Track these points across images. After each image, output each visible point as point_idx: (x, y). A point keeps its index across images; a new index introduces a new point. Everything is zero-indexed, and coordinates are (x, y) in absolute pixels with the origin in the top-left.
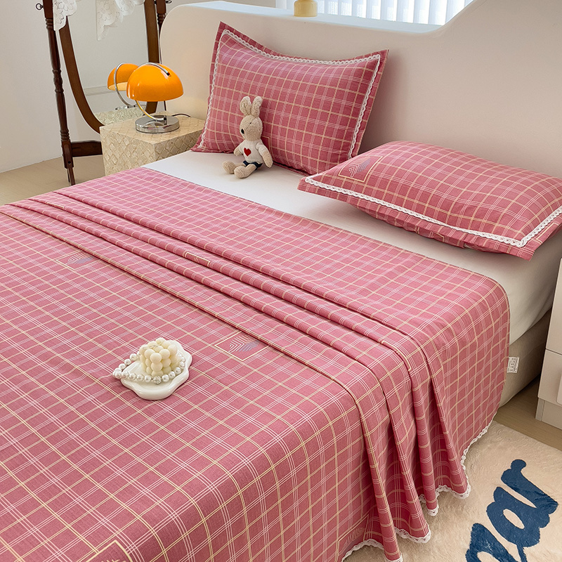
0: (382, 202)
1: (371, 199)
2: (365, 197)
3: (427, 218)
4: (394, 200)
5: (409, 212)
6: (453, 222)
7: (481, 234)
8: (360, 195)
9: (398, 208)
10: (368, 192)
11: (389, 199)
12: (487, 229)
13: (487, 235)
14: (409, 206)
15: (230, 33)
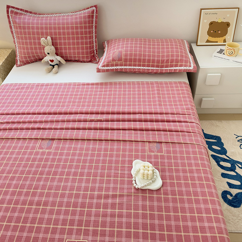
0: (132, 67)
1: (128, 67)
2: (125, 67)
3: (152, 68)
4: (137, 65)
5: (145, 68)
6: (162, 67)
7: (174, 68)
8: (123, 67)
9: (140, 67)
10: (125, 65)
11: (135, 65)
12: (176, 66)
13: (177, 68)
14: (144, 66)
15: (13, 9)
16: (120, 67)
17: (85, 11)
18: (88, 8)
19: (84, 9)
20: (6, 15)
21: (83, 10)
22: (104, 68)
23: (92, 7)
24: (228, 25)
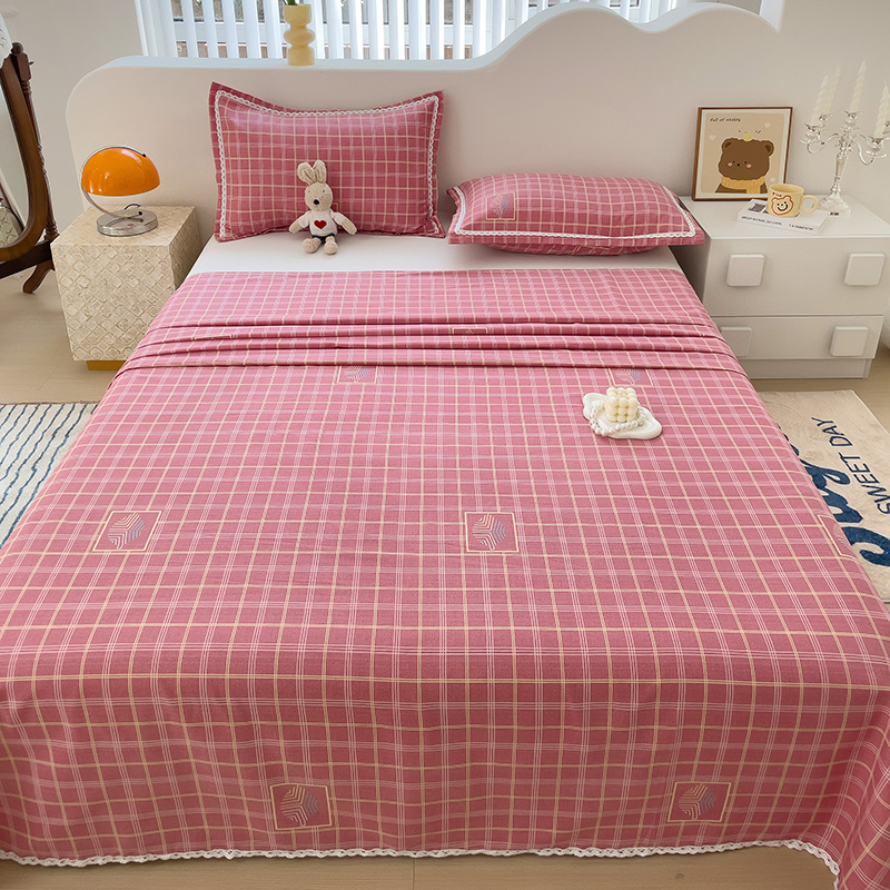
0: (540, 234)
1: (528, 233)
2: (522, 233)
5: (571, 235)
7: (648, 236)
8: (515, 233)
9: (558, 234)
10: (522, 228)
11: (546, 229)
12: (652, 230)
13: (655, 235)
14: (569, 230)
15: (226, 94)
16: (509, 233)
17: (409, 105)
18: (419, 99)
19: (409, 102)
20: (208, 106)
21: (404, 103)
22: (467, 232)
23: (430, 95)
24: (769, 147)
